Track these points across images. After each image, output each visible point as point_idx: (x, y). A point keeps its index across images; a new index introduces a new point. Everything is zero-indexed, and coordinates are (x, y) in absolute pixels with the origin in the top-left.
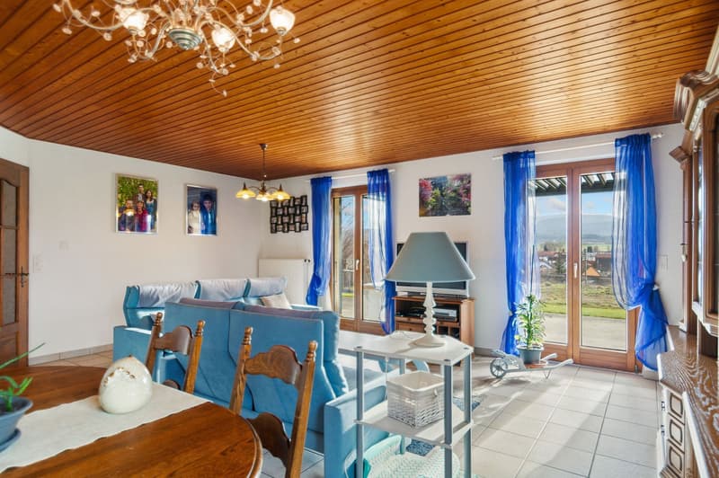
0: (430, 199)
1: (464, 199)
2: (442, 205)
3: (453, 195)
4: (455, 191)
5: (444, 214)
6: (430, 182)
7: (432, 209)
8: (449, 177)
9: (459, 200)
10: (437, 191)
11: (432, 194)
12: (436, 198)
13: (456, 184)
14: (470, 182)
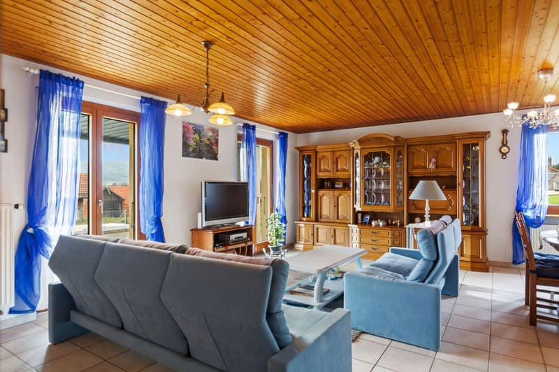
0: (192, 143)
1: (214, 147)
2: (200, 150)
3: (208, 142)
4: (209, 140)
5: (201, 158)
6: (191, 127)
7: (193, 151)
8: (205, 127)
9: (212, 148)
10: (196, 136)
11: (193, 138)
12: (196, 142)
13: (210, 134)
14: (218, 135)
